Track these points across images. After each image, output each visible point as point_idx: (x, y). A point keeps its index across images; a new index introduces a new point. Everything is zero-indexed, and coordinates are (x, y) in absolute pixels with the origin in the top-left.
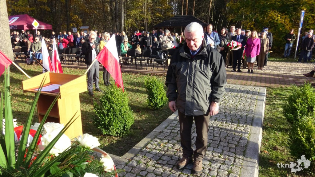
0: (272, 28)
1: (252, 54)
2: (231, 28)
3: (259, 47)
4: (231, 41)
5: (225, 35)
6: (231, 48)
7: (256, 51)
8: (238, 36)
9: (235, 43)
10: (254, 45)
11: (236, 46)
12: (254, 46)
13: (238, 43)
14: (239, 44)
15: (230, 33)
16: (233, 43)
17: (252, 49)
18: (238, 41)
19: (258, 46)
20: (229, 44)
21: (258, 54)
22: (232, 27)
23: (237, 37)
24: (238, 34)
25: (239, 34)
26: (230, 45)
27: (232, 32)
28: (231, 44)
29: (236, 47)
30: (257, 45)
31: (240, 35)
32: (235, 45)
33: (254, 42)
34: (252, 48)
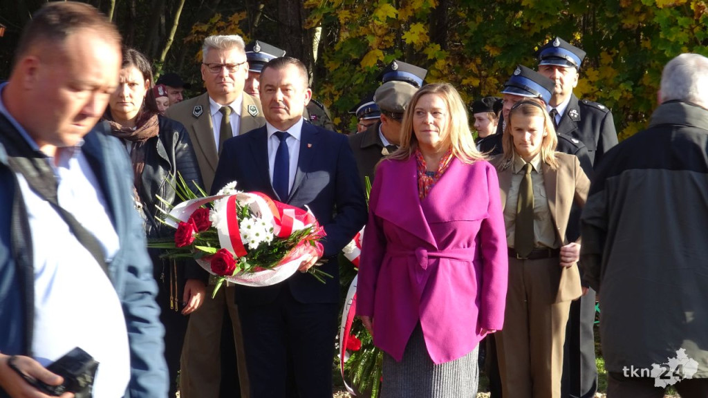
0: (605, 58)
1: (435, 324)
2: (204, 53)
3: (494, 249)
4: (214, 191)
5: (152, 127)
6: (222, 264)
7: (473, 287)
8: (282, 136)
9: (251, 212)
10: (445, 232)
11: (268, 238)
12: (444, 245)
13: (289, 212)
14: (298, 226)
15: (208, 106)
16: (236, 215)
17: (433, 272)
18: (279, 193)
19: (485, 239)
20: (201, 218)
21: (498, 322)
22: (214, 48)
23: (273, 146)
24: (277, 122)
25: (285, 117)
26: (211, 235)
27: (223, 94)
28: (219, 218)
29: (268, 256)
30: (477, 227)
31: (296, 131)
32: (259, 231)
33: (444, 195)
34: (425, 263)
